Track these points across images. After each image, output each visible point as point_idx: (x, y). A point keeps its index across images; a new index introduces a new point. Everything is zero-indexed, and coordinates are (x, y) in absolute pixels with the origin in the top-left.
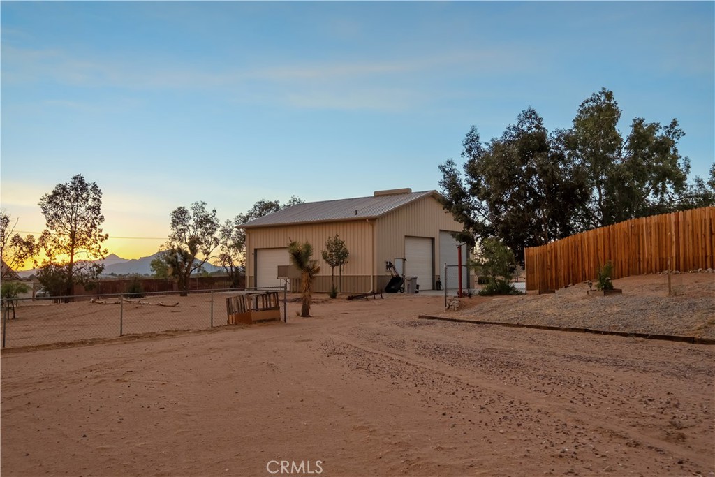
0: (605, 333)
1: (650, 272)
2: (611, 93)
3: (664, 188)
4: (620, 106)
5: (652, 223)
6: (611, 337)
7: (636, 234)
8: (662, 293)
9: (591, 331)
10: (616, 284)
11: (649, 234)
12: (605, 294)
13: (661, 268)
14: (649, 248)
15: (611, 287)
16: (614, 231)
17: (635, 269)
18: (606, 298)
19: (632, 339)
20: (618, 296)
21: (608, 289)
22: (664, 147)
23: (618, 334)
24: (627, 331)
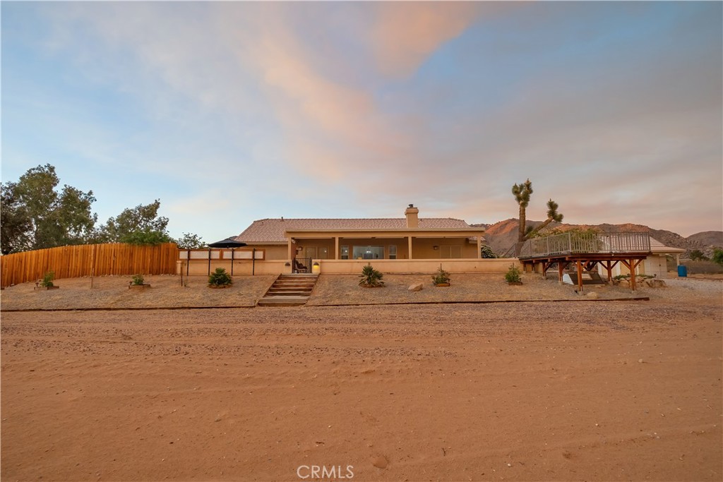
0: (54, 310)
1: (75, 276)
2: (54, 168)
3: (80, 228)
4: (58, 176)
5: (79, 249)
6: (59, 312)
7: (68, 255)
8: (87, 288)
9: (44, 310)
10: (55, 283)
11: (77, 255)
12: (48, 289)
13: (83, 273)
14: (76, 263)
15: (52, 285)
16: (52, 252)
17: (65, 274)
18: (49, 291)
19: (74, 311)
20: (57, 290)
21: (50, 286)
22: (85, 206)
23: (64, 310)
24: (69, 308)
